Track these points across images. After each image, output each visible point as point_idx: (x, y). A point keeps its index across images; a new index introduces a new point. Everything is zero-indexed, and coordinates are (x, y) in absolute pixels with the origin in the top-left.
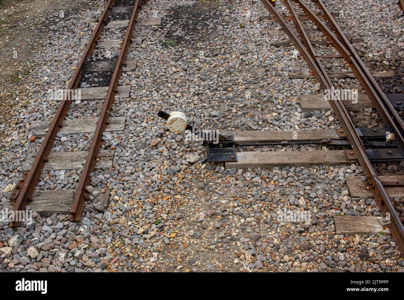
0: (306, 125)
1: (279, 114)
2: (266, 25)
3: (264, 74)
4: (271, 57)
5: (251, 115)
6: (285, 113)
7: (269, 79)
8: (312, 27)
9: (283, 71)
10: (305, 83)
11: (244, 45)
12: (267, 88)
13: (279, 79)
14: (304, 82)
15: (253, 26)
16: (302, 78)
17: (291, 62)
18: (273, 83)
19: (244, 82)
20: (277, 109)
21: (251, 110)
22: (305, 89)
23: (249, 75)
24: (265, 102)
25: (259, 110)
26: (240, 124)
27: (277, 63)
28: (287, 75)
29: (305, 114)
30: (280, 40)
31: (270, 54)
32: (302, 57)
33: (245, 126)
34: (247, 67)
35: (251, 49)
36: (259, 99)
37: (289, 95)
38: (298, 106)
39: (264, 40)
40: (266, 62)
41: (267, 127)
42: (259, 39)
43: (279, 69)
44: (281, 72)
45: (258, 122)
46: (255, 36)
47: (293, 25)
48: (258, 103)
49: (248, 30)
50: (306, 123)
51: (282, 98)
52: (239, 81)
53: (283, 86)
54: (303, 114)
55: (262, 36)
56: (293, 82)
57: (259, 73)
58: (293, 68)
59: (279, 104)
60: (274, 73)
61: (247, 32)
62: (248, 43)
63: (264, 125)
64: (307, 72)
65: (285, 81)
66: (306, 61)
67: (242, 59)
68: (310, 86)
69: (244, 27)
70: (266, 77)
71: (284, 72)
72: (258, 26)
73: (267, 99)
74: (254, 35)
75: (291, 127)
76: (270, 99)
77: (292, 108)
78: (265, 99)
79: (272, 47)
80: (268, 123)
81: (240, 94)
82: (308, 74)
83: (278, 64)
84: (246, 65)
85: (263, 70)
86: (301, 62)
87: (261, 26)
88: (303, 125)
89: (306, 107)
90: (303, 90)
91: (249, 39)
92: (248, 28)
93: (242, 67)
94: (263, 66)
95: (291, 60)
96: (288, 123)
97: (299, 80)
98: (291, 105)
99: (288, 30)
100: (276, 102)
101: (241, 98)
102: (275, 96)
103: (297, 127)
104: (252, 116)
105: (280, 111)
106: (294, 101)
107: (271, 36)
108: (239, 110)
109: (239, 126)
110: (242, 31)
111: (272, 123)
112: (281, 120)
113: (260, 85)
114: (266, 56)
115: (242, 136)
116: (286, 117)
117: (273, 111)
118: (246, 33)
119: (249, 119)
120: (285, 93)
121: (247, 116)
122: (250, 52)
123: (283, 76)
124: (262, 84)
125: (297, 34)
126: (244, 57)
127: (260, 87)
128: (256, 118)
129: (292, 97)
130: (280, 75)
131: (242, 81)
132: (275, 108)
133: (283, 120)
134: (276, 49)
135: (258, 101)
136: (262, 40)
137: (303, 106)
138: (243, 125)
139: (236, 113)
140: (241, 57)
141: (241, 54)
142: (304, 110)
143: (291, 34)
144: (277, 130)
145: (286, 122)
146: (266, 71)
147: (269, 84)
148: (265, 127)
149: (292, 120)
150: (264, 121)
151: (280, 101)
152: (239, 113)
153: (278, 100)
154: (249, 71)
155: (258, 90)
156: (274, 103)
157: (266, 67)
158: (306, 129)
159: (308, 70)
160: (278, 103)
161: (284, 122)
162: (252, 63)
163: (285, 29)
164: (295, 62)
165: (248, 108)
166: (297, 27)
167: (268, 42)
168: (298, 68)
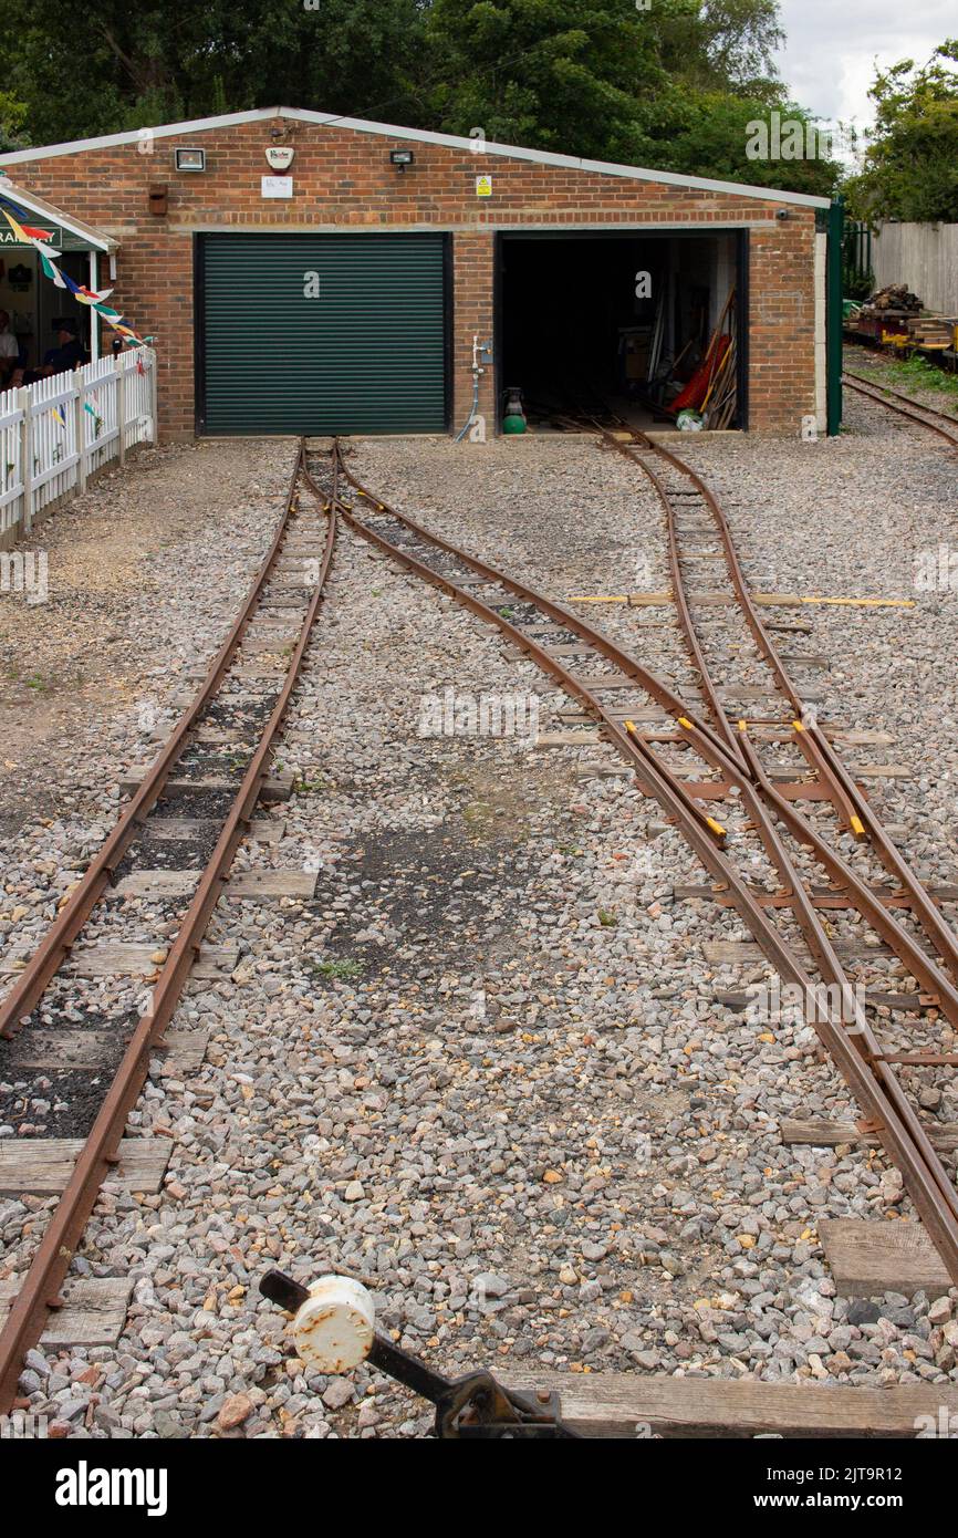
0: (853, 1355)
1: (746, 1298)
2: (694, 921)
3: (687, 1117)
4: (712, 1048)
5: (633, 1299)
6: (770, 1297)
7: (703, 1141)
8: (859, 936)
9: (756, 1110)
10: (842, 1166)
11: (611, 997)
12: (696, 1180)
13: (743, 1145)
14: (840, 1160)
15: (646, 921)
16: (832, 1146)
17: (786, 1072)
18: (722, 1158)
19: (608, 1150)
20: (739, 1275)
21: (634, 1274)
22: (843, 1192)
23: (629, 1120)
24: (690, 1239)
25: (667, 1275)
26: (589, 1336)
27: (734, 1077)
28: (772, 1127)
29: (850, 1308)
30: (743, 983)
31: (709, 1036)
32: (827, 1056)
33: (610, 1349)
34: (622, 1085)
35: (637, 1012)
36: (664, 1228)
37: (782, 1214)
38: (818, 1268)
39: (686, 980)
40: (694, 1067)
41: (697, 1357)
42: (666, 974)
43: (743, 1101)
44: (749, 1115)
45: (662, 1332)
46: (655, 960)
47: (792, 926)
48: (663, 1245)
49: (627, 935)
50: (857, 1346)
51: (755, 1230)
52: (589, 1142)
53: (757, 1176)
54: (841, 1303)
55: (680, 964)
56: (795, 1161)
57: (668, 1114)
58: (796, 1099)
59: (743, 1252)
60: (723, 1116)
61: (626, 946)
62: (629, 988)
63: (683, 1348)
64: (847, 1120)
65: (767, 1151)
66: (845, 1074)
67: (604, 1051)
68: (861, 1181)
69: (614, 923)
70: (691, 1132)
71: (762, 1115)
72: (665, 921)
73: (695, 1227)
74: (648, 958)
75: (795, 1365)
76: (707, 1226)
77: (797, 1273)
78: (690, 1228)
79: (717, 1007)
80: (701, 1338)
81: (592, 1202)
82: (853, 1128)
83: (738, 1080)
84: (619, 1075)
85: (680, 1100)
86: (825, 1075)
87: (677, 924)
88: (842, 1358)
89: (850, 1274)
90: (838, 1198)
91: (630, 969)
92: (628, 930)
93: (603, 1083)
94: (684, 1085)
95: (785, 1065)
96: (783, 1344)
97: (820, 1151)
98: (790, 1259)
99: (773, 944)
100: (733, 1245)
101: (597, 1217)
102: (728, 1215)
103: (816, 1361)
104: (640, 1305)
105: (750, 1287)
106: (803, 1246)
107: (711, 965)
108: (586, 1274)
109: (585, 1347)
110: (607, 940)
111: (716, 1342)
112: (751, 1326)
113: (671, 1167)
114: (694, 1043)
115: (597, 1397)
116: (773, 1314)
117: (721, 1285)
118: (620, 948)
119: (624, 1316)
120: (768, 1208)
121: (616, 1304)
122: (635, 1024)
123: (759, 1133)
124: (678, 1162)
125: (808, 961)
126: (612, 1044)
127: (671, 1174)
128: (654, 1314)
129: (792, 1227)
130: (745, 1127)
131: (601, 1143)
132: (728, 1272)
133: (760, 1327)
134: (730, 1018)
135: (661, 1236)
136: (680, 978)
137: (837, 1268)
138: (603, 1343)
139: (576, 1284)
140: (601, 1043)
141: (602, 1031)
142: (843, 1286)
143: (786, 963)
144: (736, 1374)
145: (773, 1339)
146: (694, 1106)
147: (704, 1163)
148: (689, 1358)
149: (795, 1331)
150: (684, 1330)
151: (748, 1240)
152: (587, 1285)
153: (741, 1238)
154: (629, 1101)
155: (660, 1189)
156: (723, 1246)
157: (692, 1088)
158: (855, 1377)
159: (851, 1111)
160: (739, 1248)
161: (766, 1338)
162: (640, 1070)
163: (760, 939)
164: (802, 1075)
165: (623, 1264)
166: (807, 933)
167: (703, 988)
168: (813, 1101)
